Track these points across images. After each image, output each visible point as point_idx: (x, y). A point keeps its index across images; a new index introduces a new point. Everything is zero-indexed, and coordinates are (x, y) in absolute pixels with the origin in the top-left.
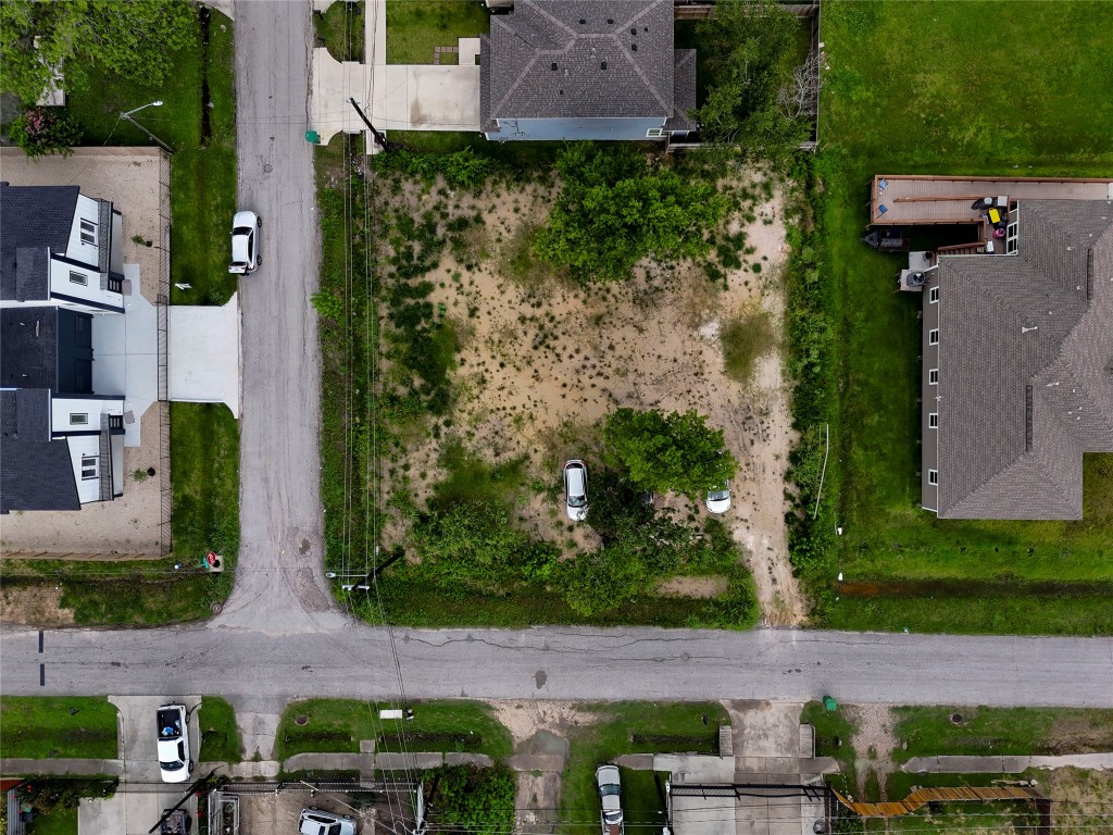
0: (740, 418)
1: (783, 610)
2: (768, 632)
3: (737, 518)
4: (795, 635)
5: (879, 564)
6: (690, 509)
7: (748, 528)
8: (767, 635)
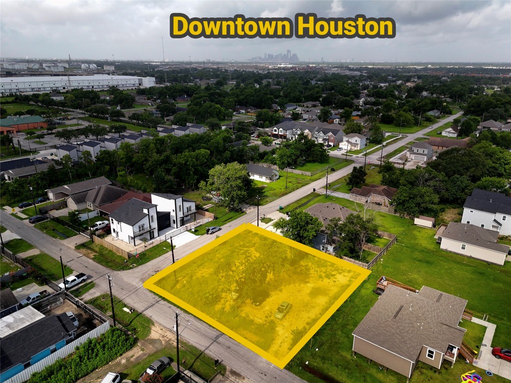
5: (325, 366)
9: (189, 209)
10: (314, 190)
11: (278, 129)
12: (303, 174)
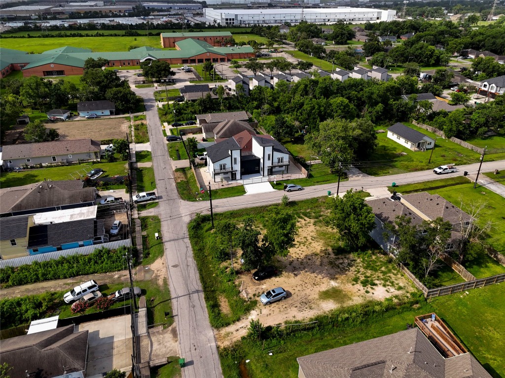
0: (304, 301)
1: (224, 337)
2: (212, 333)
3: (261, 310)
4: (213, 344)
5: (260, 375)
6: (258, 294)
7: (258, 315)
8: (210, 333)
9: (280, 160)
10: (466, 174)
11: (490, 85)
12: (472, 150)
